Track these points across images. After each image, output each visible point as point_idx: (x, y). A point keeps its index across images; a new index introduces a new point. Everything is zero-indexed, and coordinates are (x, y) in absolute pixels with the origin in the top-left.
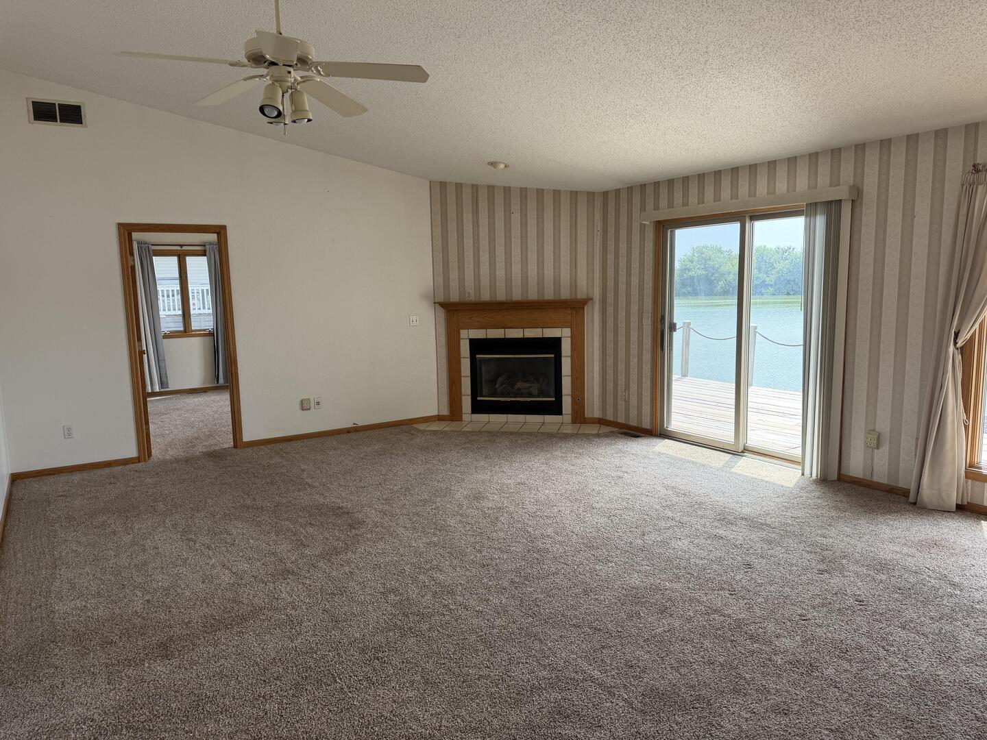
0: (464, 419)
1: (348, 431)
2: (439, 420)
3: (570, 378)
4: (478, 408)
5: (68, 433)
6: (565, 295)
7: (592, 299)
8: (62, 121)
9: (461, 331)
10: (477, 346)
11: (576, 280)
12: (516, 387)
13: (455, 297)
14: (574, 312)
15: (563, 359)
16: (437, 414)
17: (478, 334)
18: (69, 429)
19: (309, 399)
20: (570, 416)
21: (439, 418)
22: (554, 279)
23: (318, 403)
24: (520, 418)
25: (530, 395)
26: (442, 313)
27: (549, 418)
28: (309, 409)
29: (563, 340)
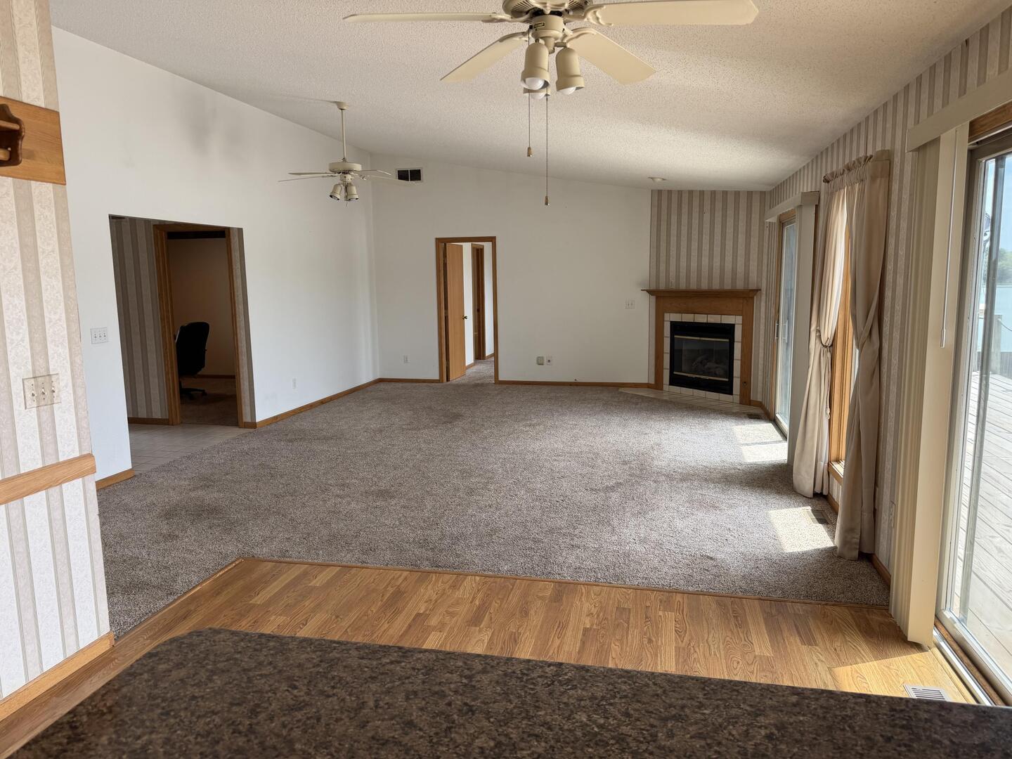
0: (664, 389)
1: (570, 384)
2: (648, 387)
3: (739, 362)
4: (674, 381)
5: (406, 361)
6: (740, 285)
7: (760, 290)
8: (411, 180)
9: (665, 314)
10: (677, 328)
11: (749, 274)
12: (706, 367)
13: (662, 287)
14: (745, 302)
15: (735, 343)
16: (647, 382)
17: (676, 317)
18: (407, 358)
19: (543, 357)
20: (738, 397)
21: (648, 386)
22: (732, 270)
23: (549, 361)
24: (702, 393)
25: (716, 375)
26: (653, 298)
27: (723, 397)
28: (543, 364)
29: (736, 326)
